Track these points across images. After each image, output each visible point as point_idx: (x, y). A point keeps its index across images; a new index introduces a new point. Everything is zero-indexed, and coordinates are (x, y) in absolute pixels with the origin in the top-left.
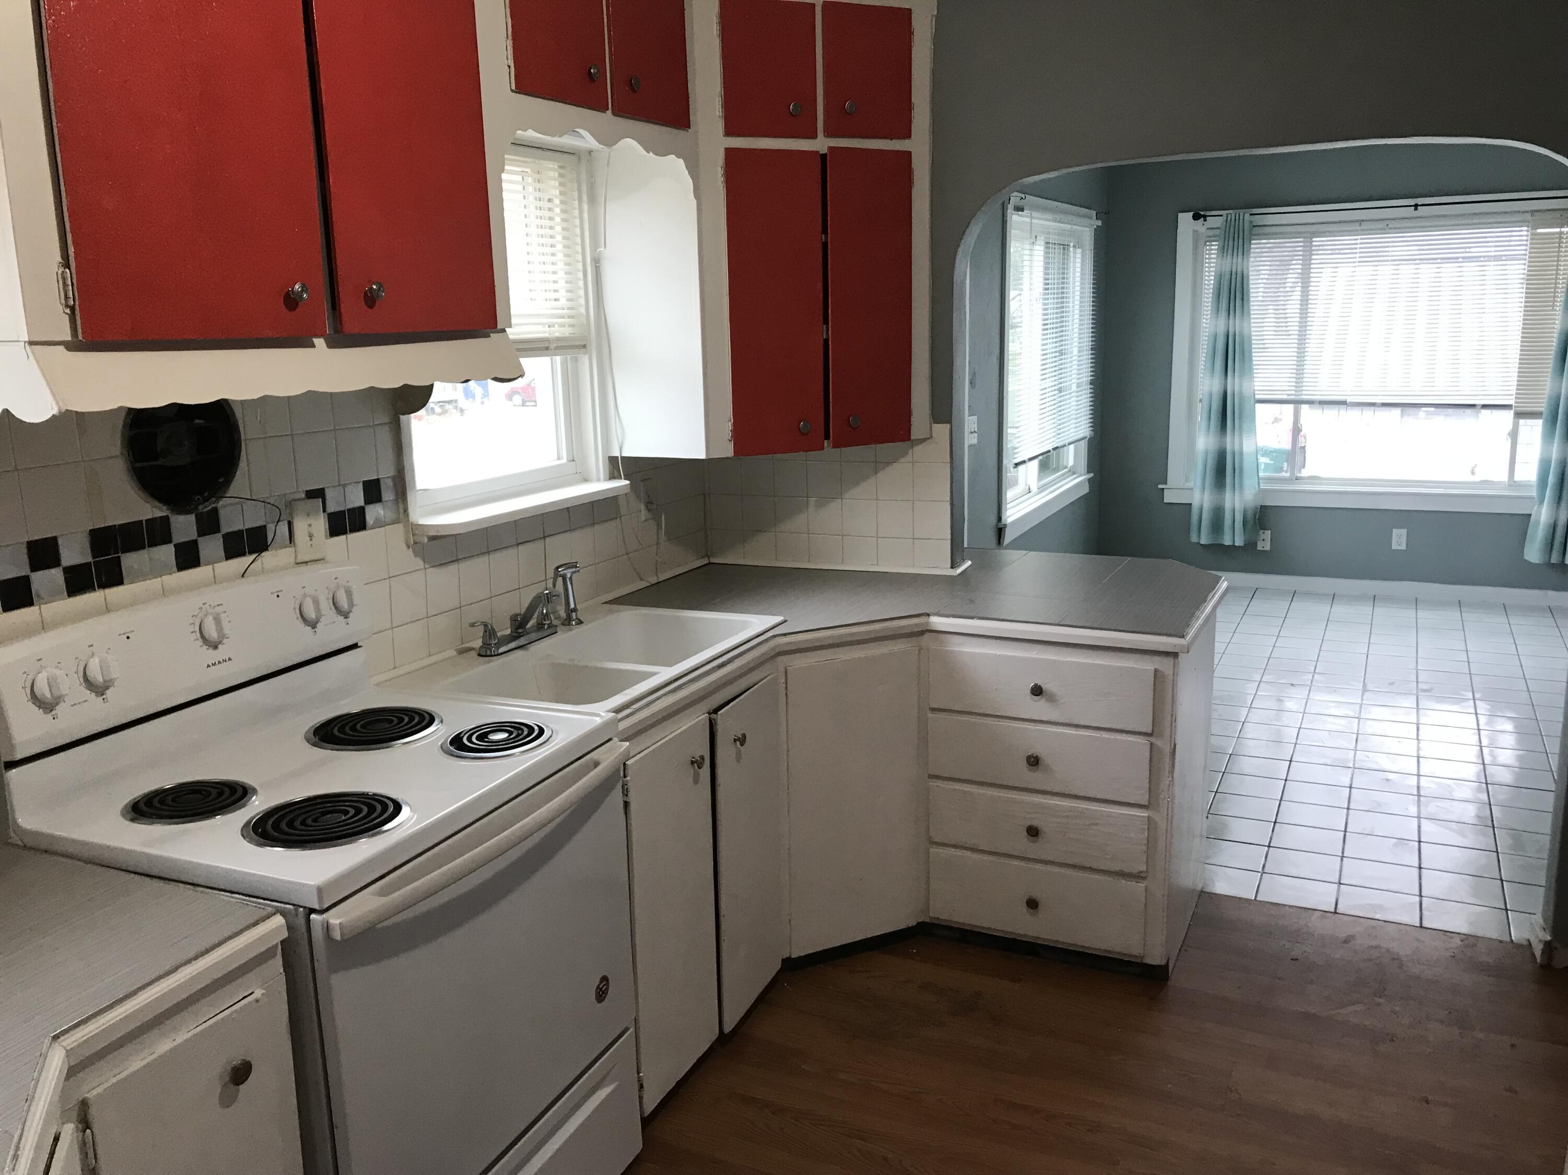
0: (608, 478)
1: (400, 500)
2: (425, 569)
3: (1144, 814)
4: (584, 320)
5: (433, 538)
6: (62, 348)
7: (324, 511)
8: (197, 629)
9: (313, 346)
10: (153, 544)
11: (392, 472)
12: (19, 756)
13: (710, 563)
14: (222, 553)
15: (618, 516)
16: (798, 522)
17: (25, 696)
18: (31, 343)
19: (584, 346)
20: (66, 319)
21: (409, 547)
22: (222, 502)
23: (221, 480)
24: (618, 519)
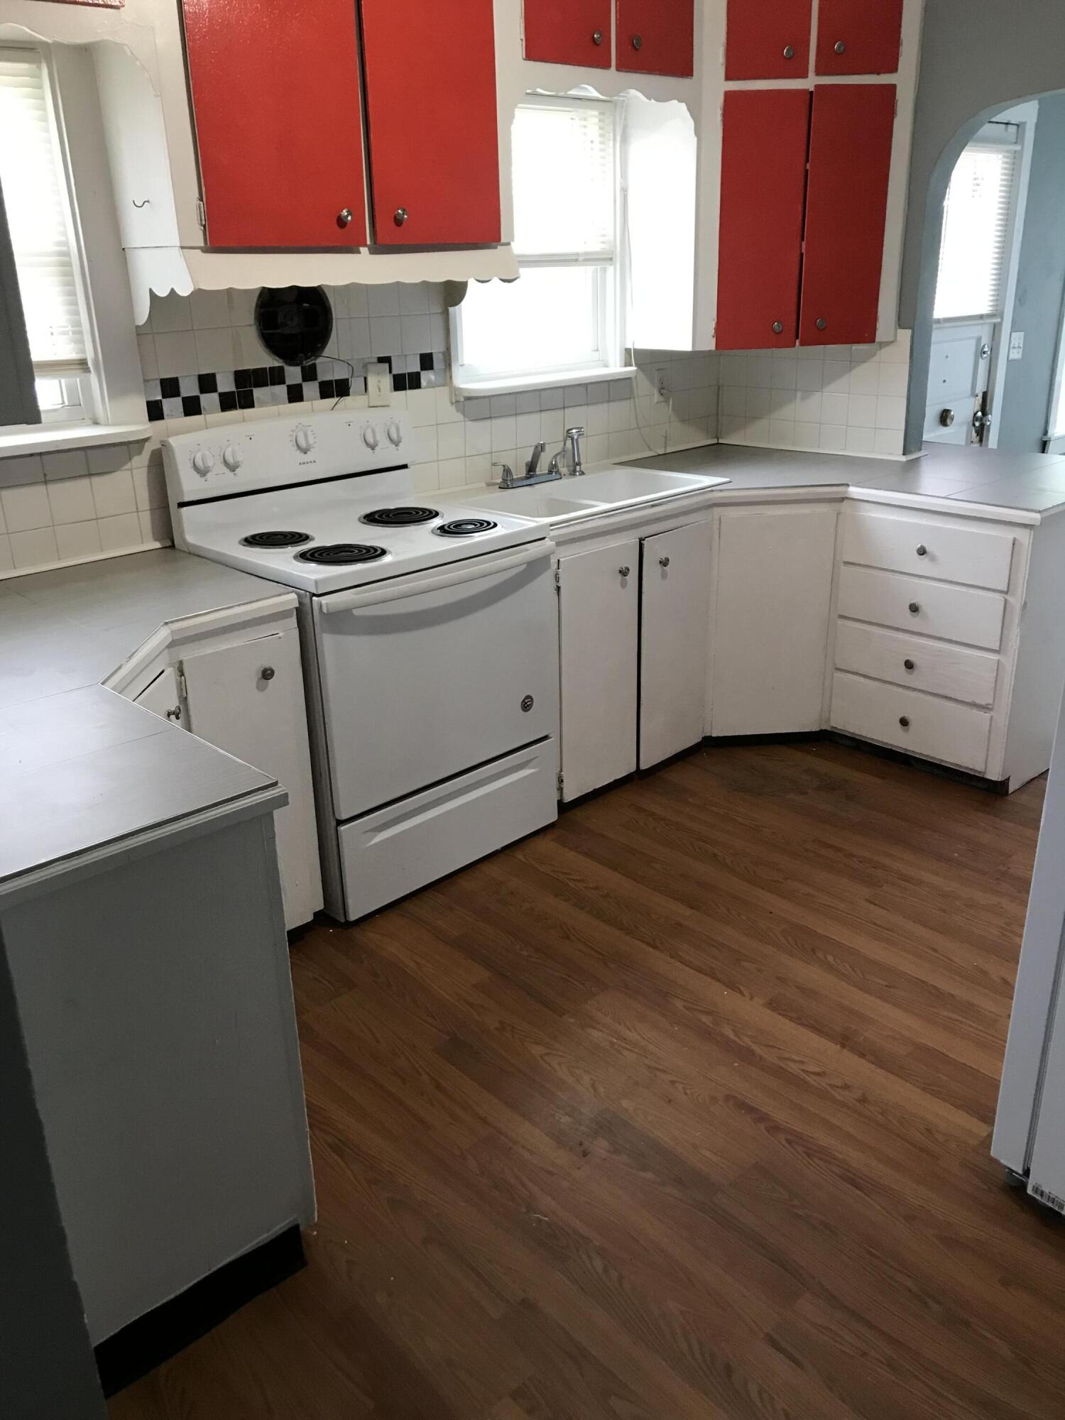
0: (623, 365)
1: (448, 369)
2: (465, 421)
3: (994, 657)
4: (612, 238)
5: (468, 399)
6: (199, 251)
7: (390, 372)
8: (294, 440)
9: (359, 252)
10: (273, 384)
11: (442, 349)
12: (186, 499)
13: (718, 444)
14: (318, 394)
15: (630, 396)
16: (787, 412)
17: (190, 465)
18: (182, 248)
19: (611, 259)
20: (201, 233)
21: (452, 404)
22: (319, 361)
23: (319, 345)
24: (632, 400)
